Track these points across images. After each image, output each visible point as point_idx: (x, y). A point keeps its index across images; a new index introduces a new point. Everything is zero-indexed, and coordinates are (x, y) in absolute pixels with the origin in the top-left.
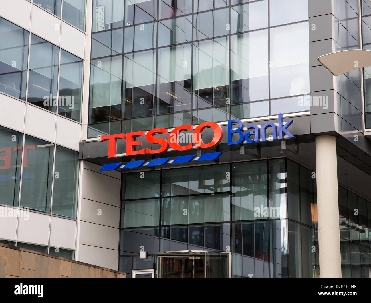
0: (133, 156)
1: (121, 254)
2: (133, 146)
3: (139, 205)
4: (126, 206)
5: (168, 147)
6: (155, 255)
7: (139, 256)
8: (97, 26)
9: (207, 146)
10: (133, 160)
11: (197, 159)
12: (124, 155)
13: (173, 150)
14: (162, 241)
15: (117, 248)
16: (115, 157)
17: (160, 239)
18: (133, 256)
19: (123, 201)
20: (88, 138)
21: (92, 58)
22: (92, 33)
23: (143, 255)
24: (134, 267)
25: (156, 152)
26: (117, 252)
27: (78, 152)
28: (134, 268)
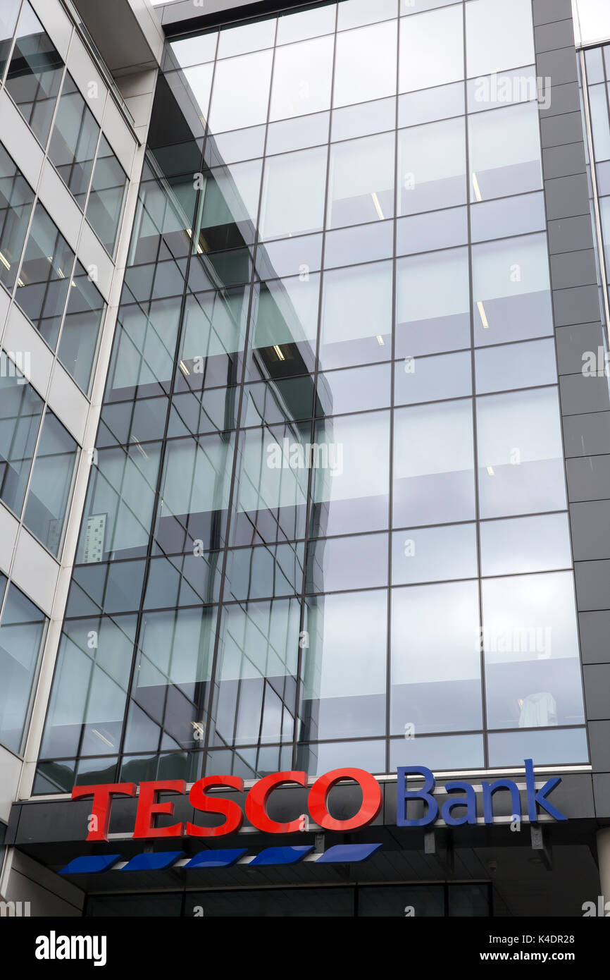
2: (153, 814)
5: (242, 822)
8: (85, 555)
11: (314, 857)
12: (129, 835)
13: (253, 831)
16: (105, 839)
21: (68, 616)
22: (75, 566)
25: (211, 832)
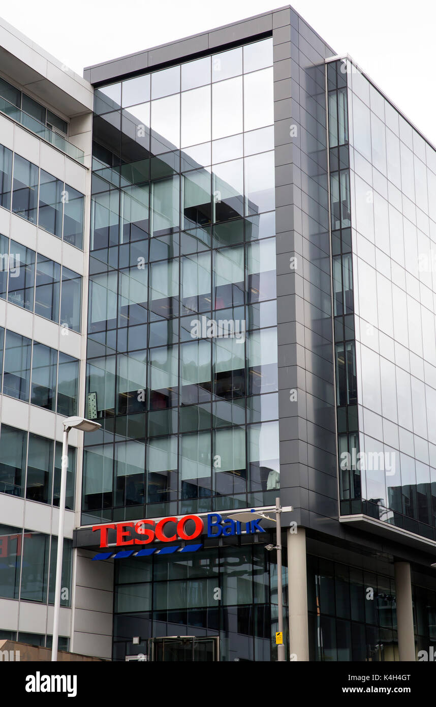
0: (124, 547)
1: (115, 640)
2: (123, 536)
3: (133, 589)
4: (120, 590)
5: (155, 538)
6: (147, 640)
7: (132, 641)
9: (190, 538)
10: (124, 550)
11: (181, 550)
14: (154, 624)
15: (111, 634)
16: (107, 546)
17: (152, 621)
18: (126, 642)
19: (116, 585)
20: (81, 525)
23: (136, 640)
24: (128, 652)
25: (144, 542)
26: (111, 637)
27: (72, 540)
28: (127, 654)
